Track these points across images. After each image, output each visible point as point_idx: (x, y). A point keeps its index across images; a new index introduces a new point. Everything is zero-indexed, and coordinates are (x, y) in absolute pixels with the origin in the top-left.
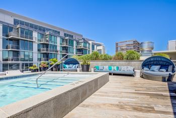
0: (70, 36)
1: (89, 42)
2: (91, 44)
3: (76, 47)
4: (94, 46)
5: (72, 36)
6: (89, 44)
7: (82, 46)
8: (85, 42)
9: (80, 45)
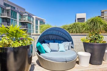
0: (12, 7)
1: (33, 17)
2: (35, 19)
3: (20, 20)
4: (37, 21)
5: (14, 8)
6: (33, 19)
7: (26, 19)
8: (30, 16)
9: (24, 19)
